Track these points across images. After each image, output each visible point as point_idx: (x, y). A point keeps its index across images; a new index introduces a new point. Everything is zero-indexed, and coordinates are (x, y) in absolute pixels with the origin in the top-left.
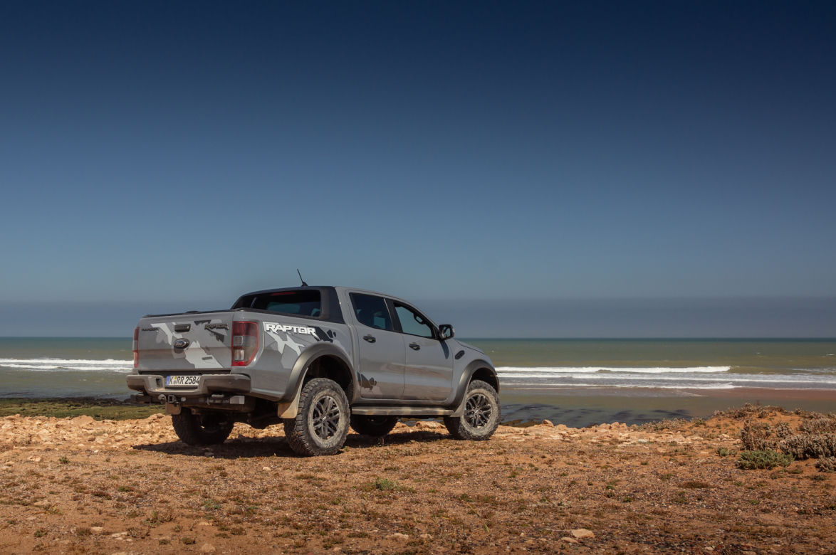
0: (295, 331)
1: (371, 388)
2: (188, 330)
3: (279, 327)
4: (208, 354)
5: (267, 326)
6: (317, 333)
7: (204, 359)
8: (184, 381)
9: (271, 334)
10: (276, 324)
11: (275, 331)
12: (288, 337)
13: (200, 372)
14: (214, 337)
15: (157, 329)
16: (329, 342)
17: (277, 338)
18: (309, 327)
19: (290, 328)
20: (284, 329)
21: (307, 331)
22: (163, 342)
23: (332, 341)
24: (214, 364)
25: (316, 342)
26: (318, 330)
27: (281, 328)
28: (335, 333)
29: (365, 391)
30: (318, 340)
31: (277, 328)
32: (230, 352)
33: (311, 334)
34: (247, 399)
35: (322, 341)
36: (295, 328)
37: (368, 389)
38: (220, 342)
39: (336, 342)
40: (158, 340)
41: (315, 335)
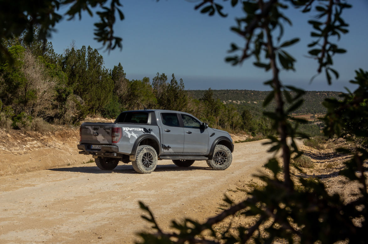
0: (135, 130)
1: (168, 150)
3: (129, 129)
5: (124, 129)
6: (144, 130)
8: (97, 147)
10: (128, 128)
11: (127, 130)
12: (132, 132)
16: (149, 133)
18: (141, 128)
19: (133, 129)
20: (131, 129)
21: (140, 129)
23: (150, 133)
26: (145, 129)
27: (130, 129)
30: (144, 133)
31: (128, 129)
33: (142, 131)
35: (146, 133)
36: (135, 129)
39: (152, 133)
41: (143, 131)
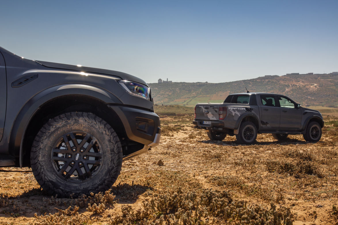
2: (208, 109)
4: (213, 116)
7: (212, 117)
9: (230, 110)
13: (211, 121)
14: (215, 111)
15: (201, 107)
17: (233, 112)
22: (202, 112)
24: (215, 119)
25: (245, 112)
28: (252, 109)
29: (264, 126)
32: (218, 115)
34: (223, 128)
37: (265, 126)
38: (216, 113)
40: (201, 111)
